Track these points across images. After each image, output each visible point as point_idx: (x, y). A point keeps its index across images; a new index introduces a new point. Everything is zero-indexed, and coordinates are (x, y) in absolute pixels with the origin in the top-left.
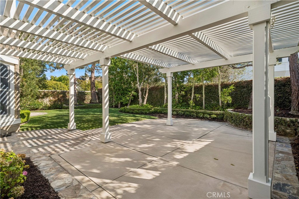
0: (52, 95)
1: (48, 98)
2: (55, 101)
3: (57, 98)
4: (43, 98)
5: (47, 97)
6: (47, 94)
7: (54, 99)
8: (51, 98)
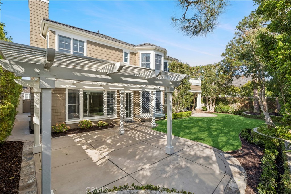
0: (240, 101)
1: (237, 104)
2: (242, 107)
3: (243, 105)
4: (233, 103)
5: (236, 102)
6: (235, 100)
7: (241, 105)
8: (239, 104)
